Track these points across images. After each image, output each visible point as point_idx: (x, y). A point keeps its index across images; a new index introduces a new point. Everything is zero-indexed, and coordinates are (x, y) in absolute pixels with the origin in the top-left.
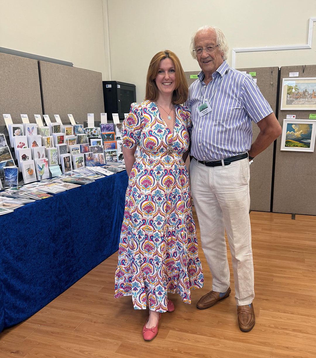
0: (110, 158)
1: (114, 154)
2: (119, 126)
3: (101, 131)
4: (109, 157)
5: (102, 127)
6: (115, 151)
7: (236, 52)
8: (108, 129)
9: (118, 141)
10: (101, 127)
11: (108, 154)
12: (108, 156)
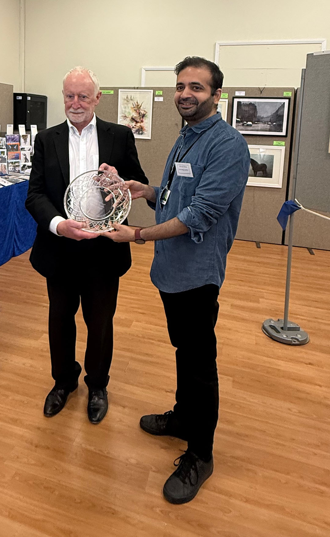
0: (13, 169)
1: (17, 164)
2: (25, 137)
3: (6, 142)
4: (12, 167)
5: (8, 138)
6: (18, 162)
7: (146, 71)
8: (13, 140)
9: (22, 152)
10: (6, 138)
11: (10, 164)
12: (10, 166)
